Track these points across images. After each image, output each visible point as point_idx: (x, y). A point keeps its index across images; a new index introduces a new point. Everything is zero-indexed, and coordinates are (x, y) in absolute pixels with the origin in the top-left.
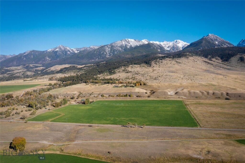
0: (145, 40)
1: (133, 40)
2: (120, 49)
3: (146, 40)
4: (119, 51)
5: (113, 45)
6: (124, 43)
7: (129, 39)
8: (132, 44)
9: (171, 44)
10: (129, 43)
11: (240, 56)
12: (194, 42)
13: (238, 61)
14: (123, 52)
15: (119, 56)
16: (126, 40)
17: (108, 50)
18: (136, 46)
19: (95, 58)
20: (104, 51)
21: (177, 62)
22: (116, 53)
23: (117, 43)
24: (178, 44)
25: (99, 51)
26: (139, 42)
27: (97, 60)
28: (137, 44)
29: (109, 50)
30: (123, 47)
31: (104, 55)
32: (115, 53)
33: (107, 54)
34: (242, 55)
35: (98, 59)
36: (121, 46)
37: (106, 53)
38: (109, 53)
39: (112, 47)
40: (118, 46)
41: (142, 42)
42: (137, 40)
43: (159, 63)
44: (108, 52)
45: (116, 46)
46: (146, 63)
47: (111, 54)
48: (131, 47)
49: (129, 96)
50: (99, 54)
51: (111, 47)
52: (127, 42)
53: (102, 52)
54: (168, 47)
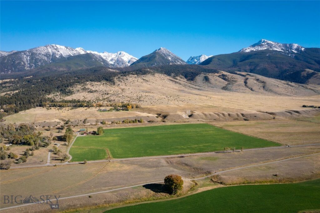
0: (80, 48)
1: (63, 47)
2: (46, 58)
3: (82, 48)
4: (45, 61)
5: (35, 51)
6: (50, 50)
7: (58, 46)
8: (62, 53)
9: (114, 56)
10: (58, 51)
11: (204, 75)
12: (146, 56)
13: (204, 80)
14: (51, 63)
15: (49, 69)
16: (53, 46)
17: (26, 59)
18: (69, 55)
19: (6, 70)
20: (21, 59)
21: (144, 79)
22: (40, 64)
23: (40, 49)
24: (123, 56)
25: (12, 59)
26: (73, 51)
27: (9, 73)
28: (69, 53)
29: (28, 58)
30: (50, 55)
31: (20, 65)
32: (38, 64)
33: (25, 65)
34: (205, 74)
35: (11, 72)
36: (46, 54)
37: (24, 63)
38: (29, 64)
39: (33, 55)
40: (43, 55)
41: (76, 51)
42: (69, 48)
43: (123, 80)
44: (27, 62)
45: (39, 54)
46: (107, 80)
47: (33, 65)
48: (61, 56)
49: (139, 121)
50: (12, 64)
51: (30, 54)
52: (55, 49)
53: (17, 62)
54: (112, 60)
